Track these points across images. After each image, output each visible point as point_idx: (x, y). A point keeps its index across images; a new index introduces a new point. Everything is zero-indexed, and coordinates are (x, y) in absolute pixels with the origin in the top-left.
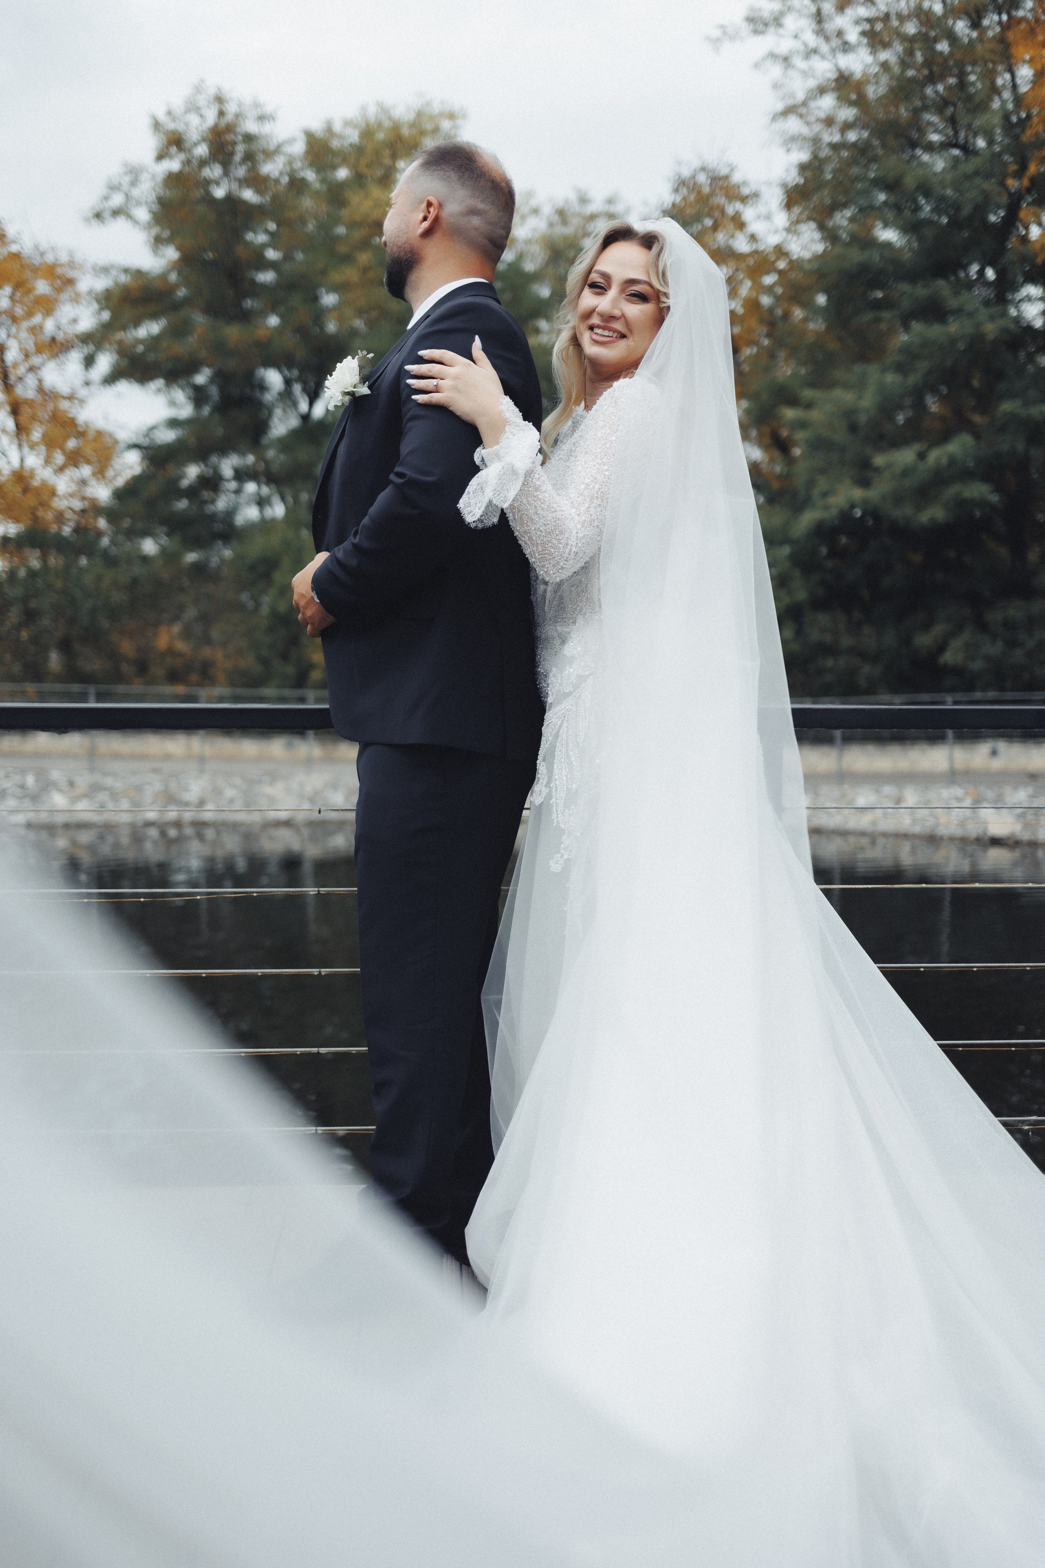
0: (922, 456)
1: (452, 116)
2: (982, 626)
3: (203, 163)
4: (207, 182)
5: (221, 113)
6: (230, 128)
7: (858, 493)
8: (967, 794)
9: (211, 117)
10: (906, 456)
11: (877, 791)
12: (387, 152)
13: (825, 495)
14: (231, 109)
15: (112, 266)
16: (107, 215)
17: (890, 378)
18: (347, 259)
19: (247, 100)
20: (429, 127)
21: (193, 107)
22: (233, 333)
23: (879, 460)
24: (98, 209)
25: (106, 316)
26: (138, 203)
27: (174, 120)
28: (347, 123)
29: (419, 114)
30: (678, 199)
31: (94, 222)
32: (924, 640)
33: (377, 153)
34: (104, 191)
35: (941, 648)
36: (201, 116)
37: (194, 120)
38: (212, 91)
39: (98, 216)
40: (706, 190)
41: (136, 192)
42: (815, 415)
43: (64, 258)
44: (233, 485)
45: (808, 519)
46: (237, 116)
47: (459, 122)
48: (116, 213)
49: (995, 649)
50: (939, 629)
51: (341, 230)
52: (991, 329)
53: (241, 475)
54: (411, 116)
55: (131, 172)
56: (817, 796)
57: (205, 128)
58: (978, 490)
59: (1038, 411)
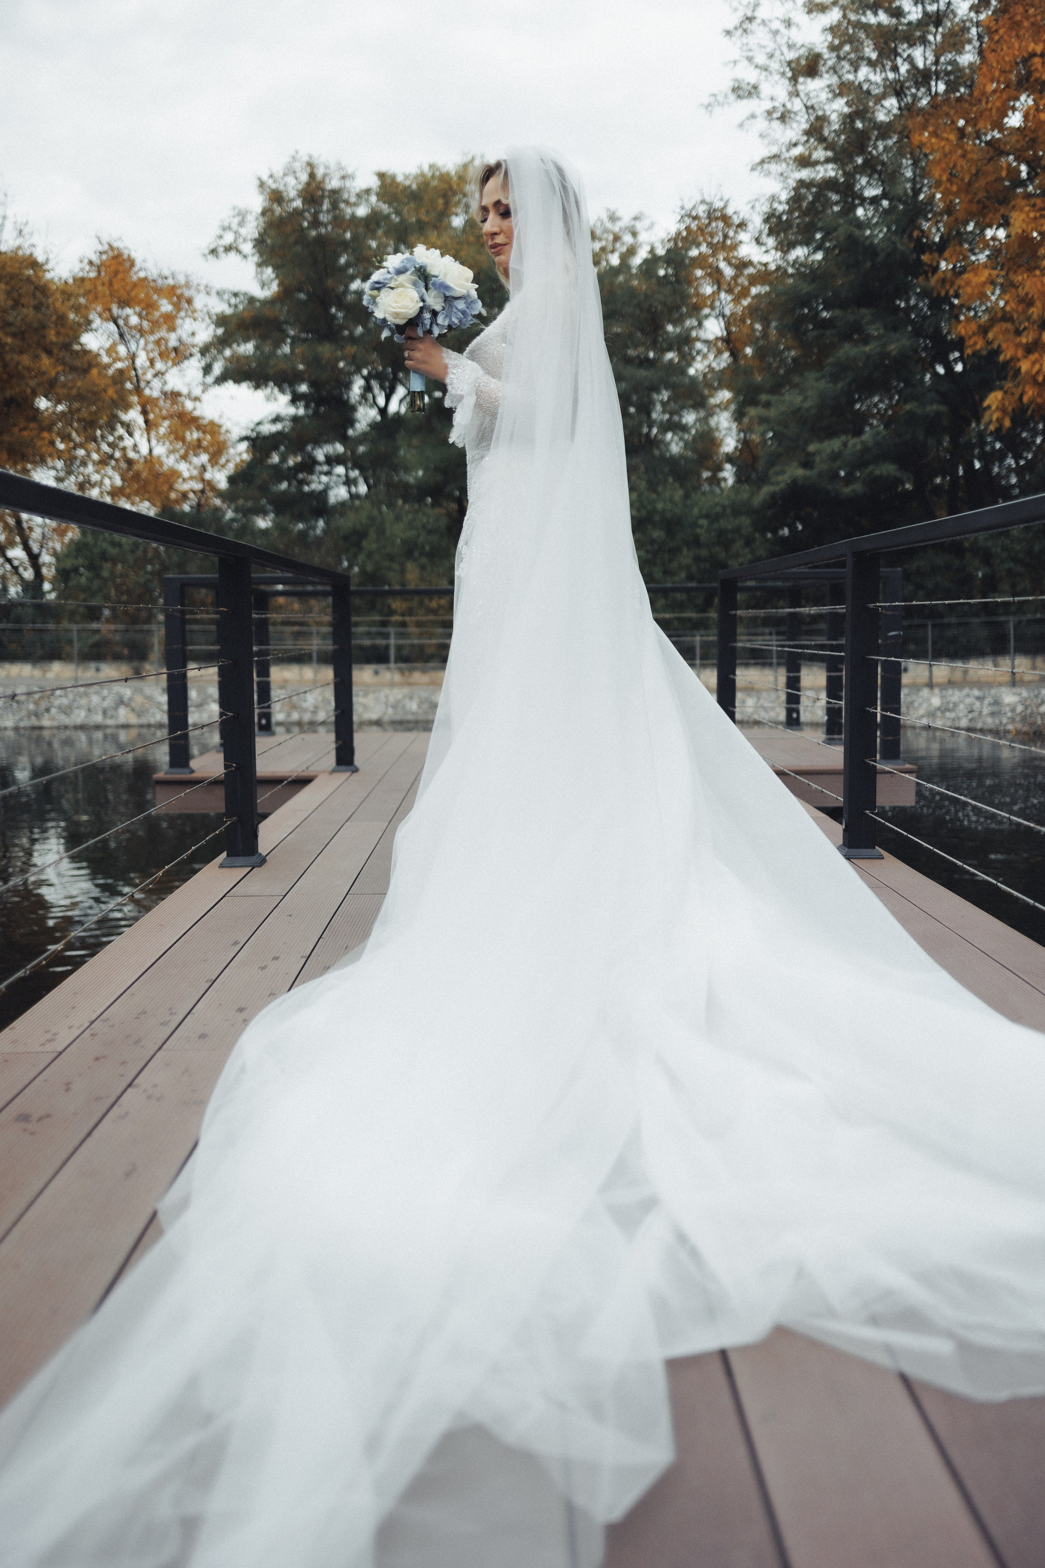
0: (844, 444)
3: (297, 213)
5: (312, 175)
6: (320, 186)
7: (800, 472)
9: (304, 177)
10: (831, 444)
12: (441, 199)
14: (320, 172)
15: (224, 292)
16: (221, 249)
17: (825, 385)
19: (332, 165)
21: (290, 171)
22: (326, 350)
23: (812, 448)
24: (212, 246)
25: (220, 331)
26: (245, 240)
27: (275, 182)
31: (210, 257)
33: (433, 201)
34: (219, 232)
36: (296, 178)
37: (291, 181)
38: (306, 159)
39: (213, 252)
40: (704, 219)
41: (243, 231)
43: (182, 280)
44: (325, 468)
46: (325, 175)
48: (228, 249)
53: (332, 461)
55: (239, 214)
56: (759, 699)
57: (300, 187)
58: (888, 469)
59: (934, 408)
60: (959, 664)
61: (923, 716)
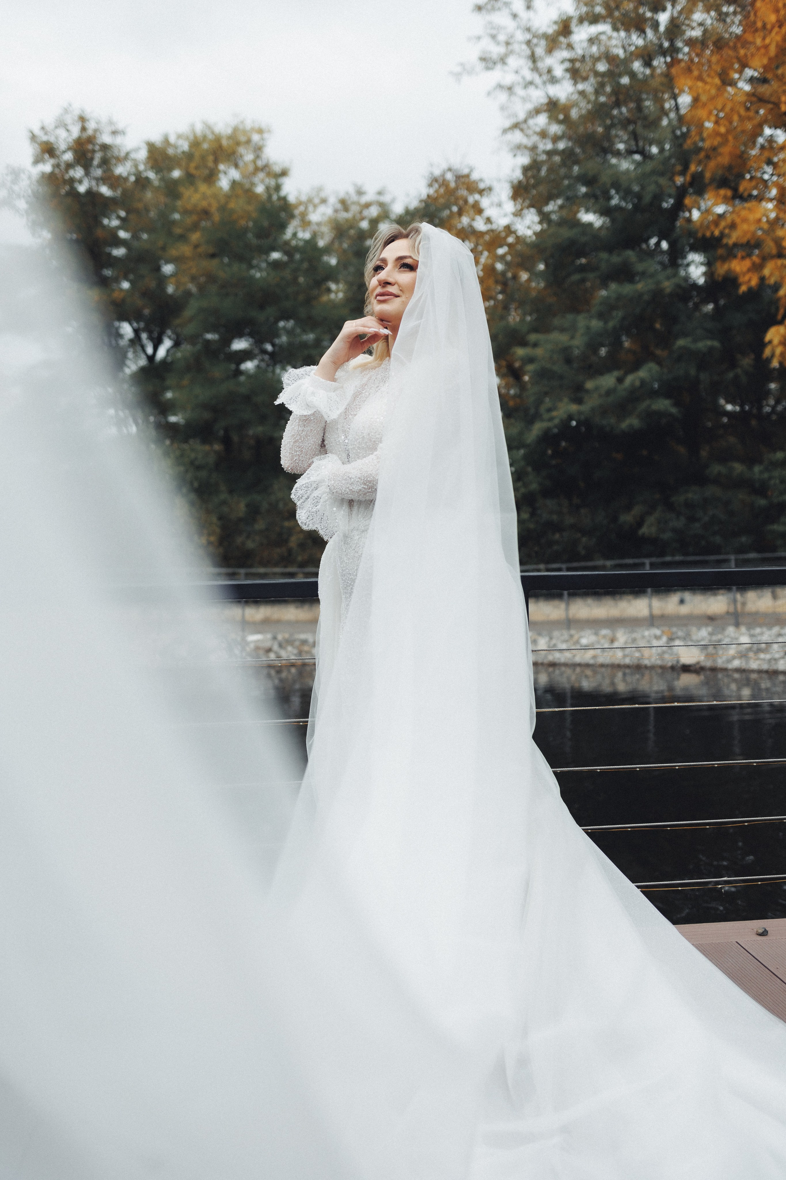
0: (620, 380)
1: (260, 131)
2: (670, 507)
3: (69, 166)
4: (72, 180)
5: (84, 129)
6: (90, 140)
7: (574, 408)
8: (663, 632)
9: (75, 132)
10: (608, 381)
11: (596, 634)
12: (211, 158)
13: (549, 410)
14: (91, 126)
17: (596, 324)
18: (183, 238)
19: (103, 119)
20: (243, 139)
21: (61, 124)
23: (589, 385)
26: (19, 196)
27: (46, 134)
28: (179, 137)
29: (236, 130)
30: (431, 191)
32: (627, 518)
33: (203, 158)
35: (640, 524)
36: (68, 130)
37: (62, 134)
38: (77, 112)
40: (453, 185)
41: (16, 188)
42: (539, 352)
45: (537, 428)
46: (96, 131)
47: (266, 135)
49: (679, 523)
50: (637, 510)
51: (177, 216)
52: (668, 285)
54: (229, 131)
55: (12, 173)
56: (551, 638)
57: (70, 140)
58: (663, 404)
59: (704, 345)
60: (738, 596)
61: (734, 658)
